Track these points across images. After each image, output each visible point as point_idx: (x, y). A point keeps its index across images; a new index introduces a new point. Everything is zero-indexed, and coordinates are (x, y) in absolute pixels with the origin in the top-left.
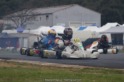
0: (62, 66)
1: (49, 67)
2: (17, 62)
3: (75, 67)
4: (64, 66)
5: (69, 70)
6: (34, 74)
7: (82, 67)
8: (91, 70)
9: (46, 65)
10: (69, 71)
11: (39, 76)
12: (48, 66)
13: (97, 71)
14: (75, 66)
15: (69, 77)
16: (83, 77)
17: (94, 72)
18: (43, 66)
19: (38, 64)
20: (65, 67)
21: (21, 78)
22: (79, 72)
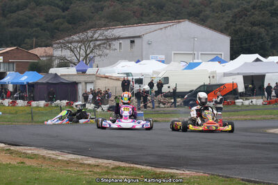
0: (85, 162)
4: (89, 162)
6: (28, 180)
9: (65, 159)
12: (66, 161)
19: (54, 157)
22: (100, 174)
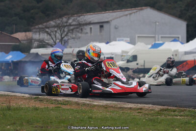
0: (125, 106)
1: (106, 107)
2: (55, 100)
3: (147, 108)
4: (129, 106)
5: (137, 112)
6: (81, 119)
7: (157, 108)
8: (173, 113)
9: (101, 104)
10: (137, 114)
11: (90, 121)
12: (103, 106)
13: (182, 113)
14: (146, 105)
15: (137, 124)
16: (159, 123)
17: (176, 116)
18: (96, 106)
19: (88, 102)
20: (131, 108)
21: (62, 125)
22: (152, 115)
